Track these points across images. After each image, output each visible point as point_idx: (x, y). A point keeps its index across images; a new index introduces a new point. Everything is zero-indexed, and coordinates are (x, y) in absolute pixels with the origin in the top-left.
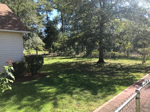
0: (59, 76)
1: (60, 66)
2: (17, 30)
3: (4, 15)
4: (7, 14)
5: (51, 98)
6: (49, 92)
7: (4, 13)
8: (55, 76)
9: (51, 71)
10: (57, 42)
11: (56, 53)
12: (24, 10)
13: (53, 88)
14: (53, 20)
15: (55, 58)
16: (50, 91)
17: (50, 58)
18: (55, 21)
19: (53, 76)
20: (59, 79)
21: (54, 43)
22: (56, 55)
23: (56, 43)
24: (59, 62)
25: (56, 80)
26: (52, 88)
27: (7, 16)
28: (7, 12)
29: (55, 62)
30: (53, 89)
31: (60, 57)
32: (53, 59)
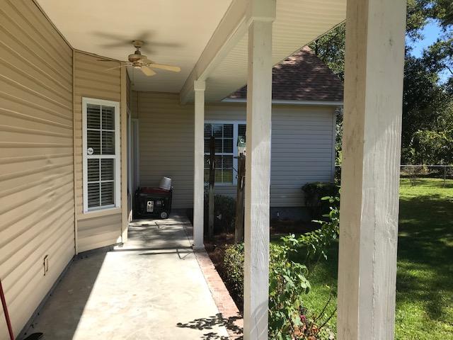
0: (442, 240)
1: (442, 209)
2: (326, 99)
3: (294, 63)
4: (301, 59)
5: (421, 293)
6: (413, 278)
7: (294, 59)
8: (428, 237)
9: (413, 221)
10: (430, 130)
11: (424, 165)
12: (335, 37)
13: (424, 269)
14: (425, 55)
15: (423, 183)
16: (415, 273)
17: (405, 179)
18: (430, 58)
19: (419, 235)
20: (444, 248)
21: (419, 132)
22: (427, 173)
23: (428, 133)
24: (437, 196)
25: (430, 248)
26: (419, 269)
27: (302, 63)
28: (300, 53)
29: (424, 194)
30: (423, 272)
31: (439, 180)
32: (414, 184)
